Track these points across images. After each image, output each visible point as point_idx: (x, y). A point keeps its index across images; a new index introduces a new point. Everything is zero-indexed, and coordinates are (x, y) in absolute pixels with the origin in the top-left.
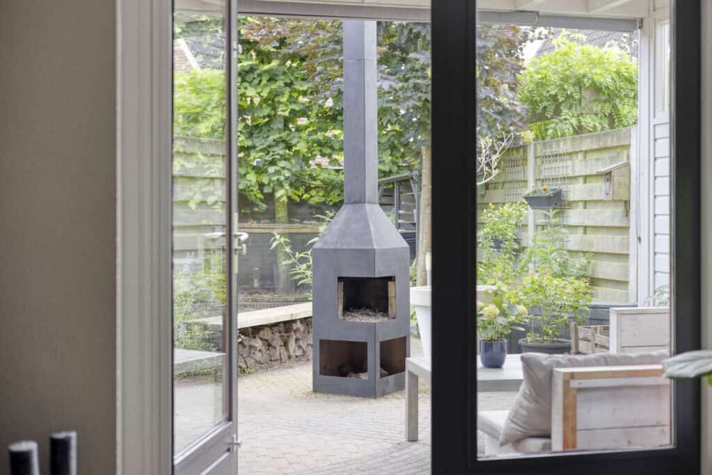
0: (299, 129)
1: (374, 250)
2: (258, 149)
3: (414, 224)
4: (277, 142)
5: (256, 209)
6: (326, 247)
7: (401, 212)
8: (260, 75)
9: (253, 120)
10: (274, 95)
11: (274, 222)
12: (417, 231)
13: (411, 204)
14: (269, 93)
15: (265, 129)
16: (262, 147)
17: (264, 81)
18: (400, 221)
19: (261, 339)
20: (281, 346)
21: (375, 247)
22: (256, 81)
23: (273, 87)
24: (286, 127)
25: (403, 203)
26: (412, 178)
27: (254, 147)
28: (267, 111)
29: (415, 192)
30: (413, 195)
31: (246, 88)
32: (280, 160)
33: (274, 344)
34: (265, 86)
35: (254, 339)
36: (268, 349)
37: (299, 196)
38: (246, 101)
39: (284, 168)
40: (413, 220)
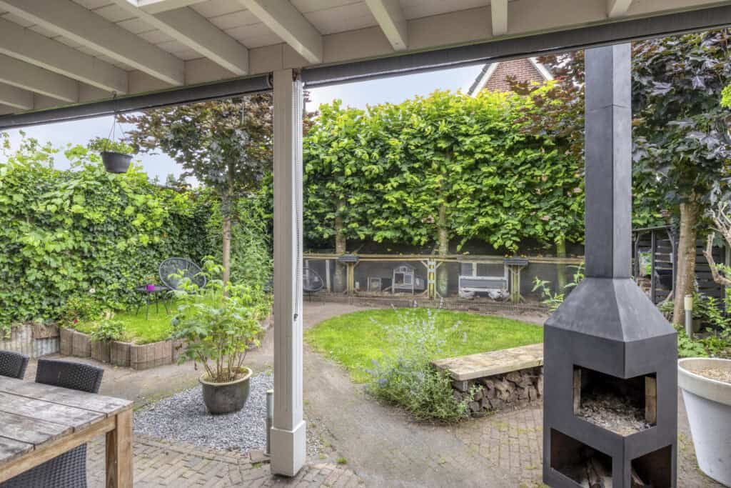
0: (574, 196)
1: (624, 343)
2: (543, 209)
3: (671, 264)
4: (557, 204)
5: (544, 247)
6: (560, 326)
7: (657, 254)
8: (545, 162)
9: (541, 191)
10: (555, 173)
11: (556, 257)
12: (673, 269)
13: (667, 248)
14: (551, 172)
15: (550, 196)
16: (546, 208)
17: (548, 166)
18: (657, 261)
19: (508, 381)
20: (529, 385)
21: (626, 339)
22: (542, 166)
23: (554, 168)
24: (565, 194)
25: (659, 247)
26: (670, 230)
27: (540, 209)
28: (549, 185)
29: (671, 239)
30: (669, 242)
31: (534, 171)
32: (558, 216)
33: (522, 385)
34: (549, 168)
35: (500, 382)
36: (516, 390)
37: (575, 239)
38: (537, 180)
39: (560, 221)
40: (669, 260)
